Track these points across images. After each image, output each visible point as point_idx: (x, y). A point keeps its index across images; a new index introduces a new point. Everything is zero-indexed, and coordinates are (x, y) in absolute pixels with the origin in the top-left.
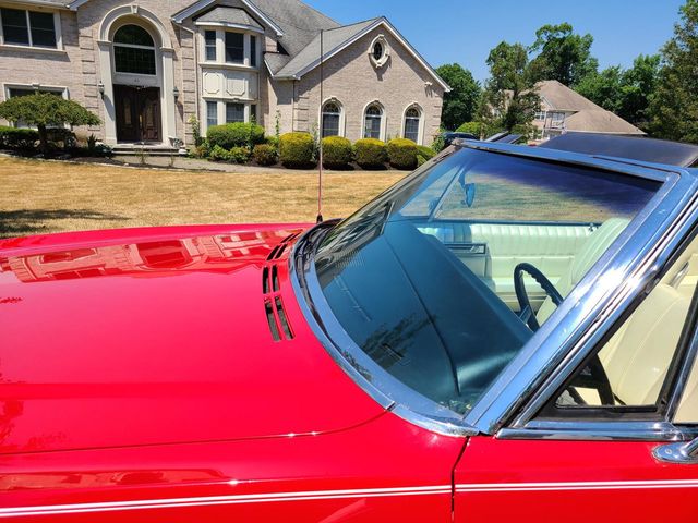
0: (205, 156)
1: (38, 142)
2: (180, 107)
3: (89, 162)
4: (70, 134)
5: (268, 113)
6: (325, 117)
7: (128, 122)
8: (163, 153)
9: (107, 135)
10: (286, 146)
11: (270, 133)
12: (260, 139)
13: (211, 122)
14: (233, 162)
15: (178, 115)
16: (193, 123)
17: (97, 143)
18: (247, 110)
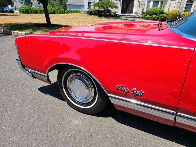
0: (144, 18)
1: (103, 13)
2: (139, 3)
3: (114, 18)
4: (110, 11)
5: (166, 4)
6: (187, 5)
7: (125, 7)
8: (132, 17)
9: (119, 11)
10: (170, 15)
11: (166, 11)
12: (162, 13)
13: (148, 7)
14: (152, 20)
15: (139, 5)
16: (142, 8)
17: (116, 14)
18: (160, 3)
